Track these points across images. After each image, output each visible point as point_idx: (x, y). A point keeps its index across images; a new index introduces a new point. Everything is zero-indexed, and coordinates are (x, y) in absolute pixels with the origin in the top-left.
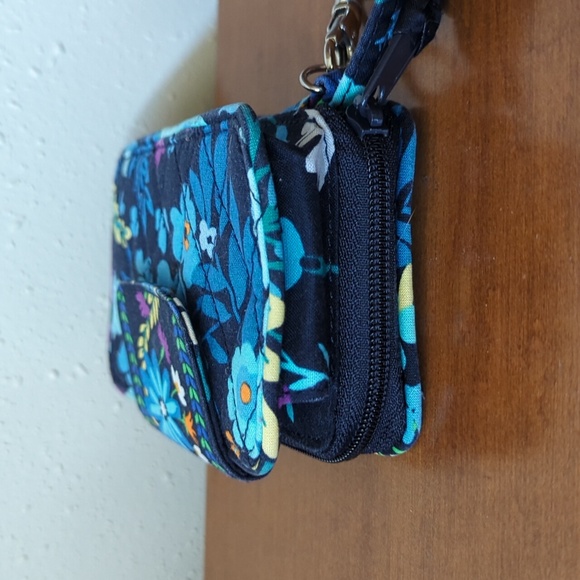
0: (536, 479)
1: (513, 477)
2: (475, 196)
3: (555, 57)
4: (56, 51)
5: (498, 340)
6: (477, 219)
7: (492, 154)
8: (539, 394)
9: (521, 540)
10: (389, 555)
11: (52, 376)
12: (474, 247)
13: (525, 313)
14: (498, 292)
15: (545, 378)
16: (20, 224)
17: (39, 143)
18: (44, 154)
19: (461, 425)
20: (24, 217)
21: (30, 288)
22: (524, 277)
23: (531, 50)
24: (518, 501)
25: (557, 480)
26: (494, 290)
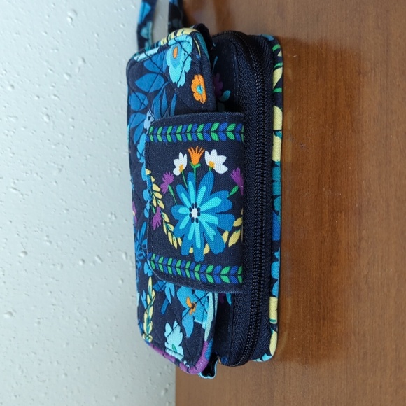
0: (364, 322)
1: (352, 321)
2: (330, 157)
3: (372, 80)
4: (81, 62)
5: (343, 242)
6: (331, 171)
7: (339, 133)
8: (365, 273)
9: (357, 357)
10: (284, 368)
11: (81, 263)
12: (329, 187)
13: (358, 226)
14: (343, 213)
15: (369, 264)
16: (60, 170)
17: (71, 120)
18: (74, 127)
19: (324, 291)
20: (62, 166)
21: (67, 210)
22: (357, 205)
23: (359, 74)
24: (355, 335)
25: (375, 322)
26: (341, 212)
